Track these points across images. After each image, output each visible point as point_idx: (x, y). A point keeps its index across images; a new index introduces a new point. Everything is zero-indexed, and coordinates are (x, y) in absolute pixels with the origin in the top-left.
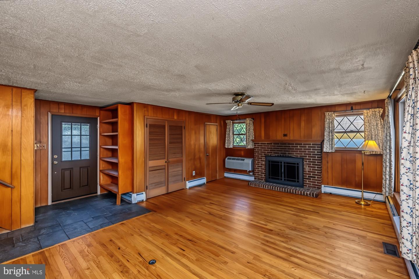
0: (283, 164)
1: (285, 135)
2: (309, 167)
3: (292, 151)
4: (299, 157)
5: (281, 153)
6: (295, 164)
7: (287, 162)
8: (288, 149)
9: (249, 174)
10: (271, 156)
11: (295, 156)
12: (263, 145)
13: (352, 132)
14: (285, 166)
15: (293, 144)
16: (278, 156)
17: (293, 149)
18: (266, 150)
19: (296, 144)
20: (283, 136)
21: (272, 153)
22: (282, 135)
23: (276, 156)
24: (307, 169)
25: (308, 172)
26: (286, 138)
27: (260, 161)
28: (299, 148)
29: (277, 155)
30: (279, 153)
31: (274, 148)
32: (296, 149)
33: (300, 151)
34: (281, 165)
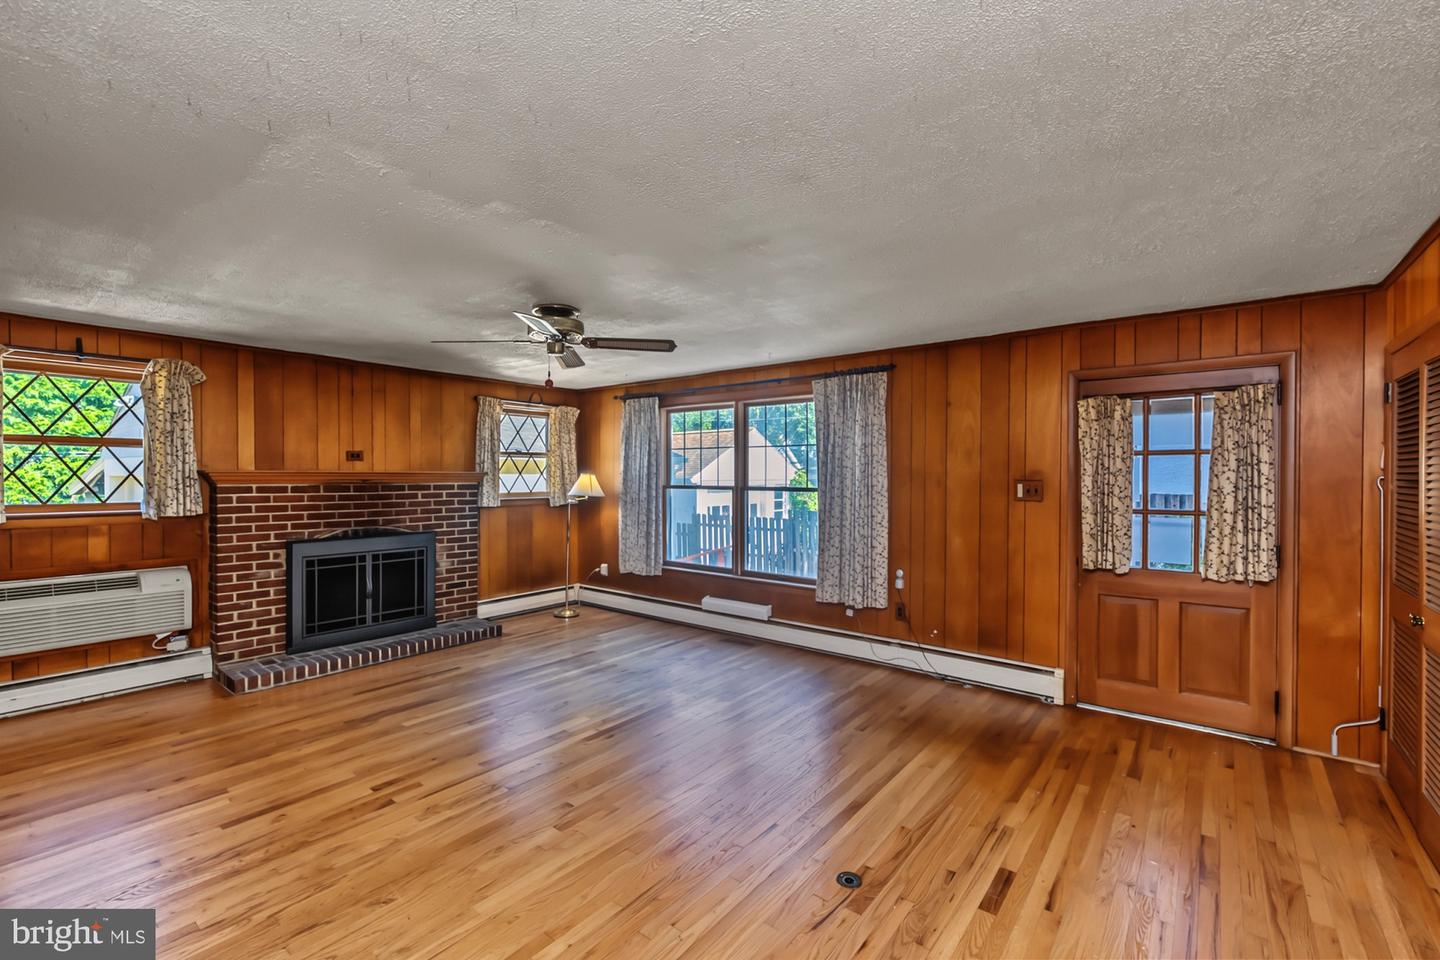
0: (369, 564)
1: (355, 456)
2: (448, 556)
3: (398, 513)
4: (421, 530)
5: (357, 524)
6: (411, 554)
7: (383, 555)
8: (384, 505)
9: (165, 651)
10: (311, 540)
11: (407, 527)
12: (272, 495)
13: (519, 453)
14: (375, 568)
15: (403, 488)
16: (345, 536)
17: (403, 505)
18: (289, 518)
19: (410, 488)
20: (348, 460)
21: (317, 526)
22: (343, 456)
23: (335, 538)
24: (444, 564)
25: (448, 571)
26: (359, 467)
27: (254, 570)
28: (420, 499)
29: (339, 531)
30: (348, 524)
31: (327, 507)
32: (411, 504)
33: (423, 512)
34: (363, 569)
